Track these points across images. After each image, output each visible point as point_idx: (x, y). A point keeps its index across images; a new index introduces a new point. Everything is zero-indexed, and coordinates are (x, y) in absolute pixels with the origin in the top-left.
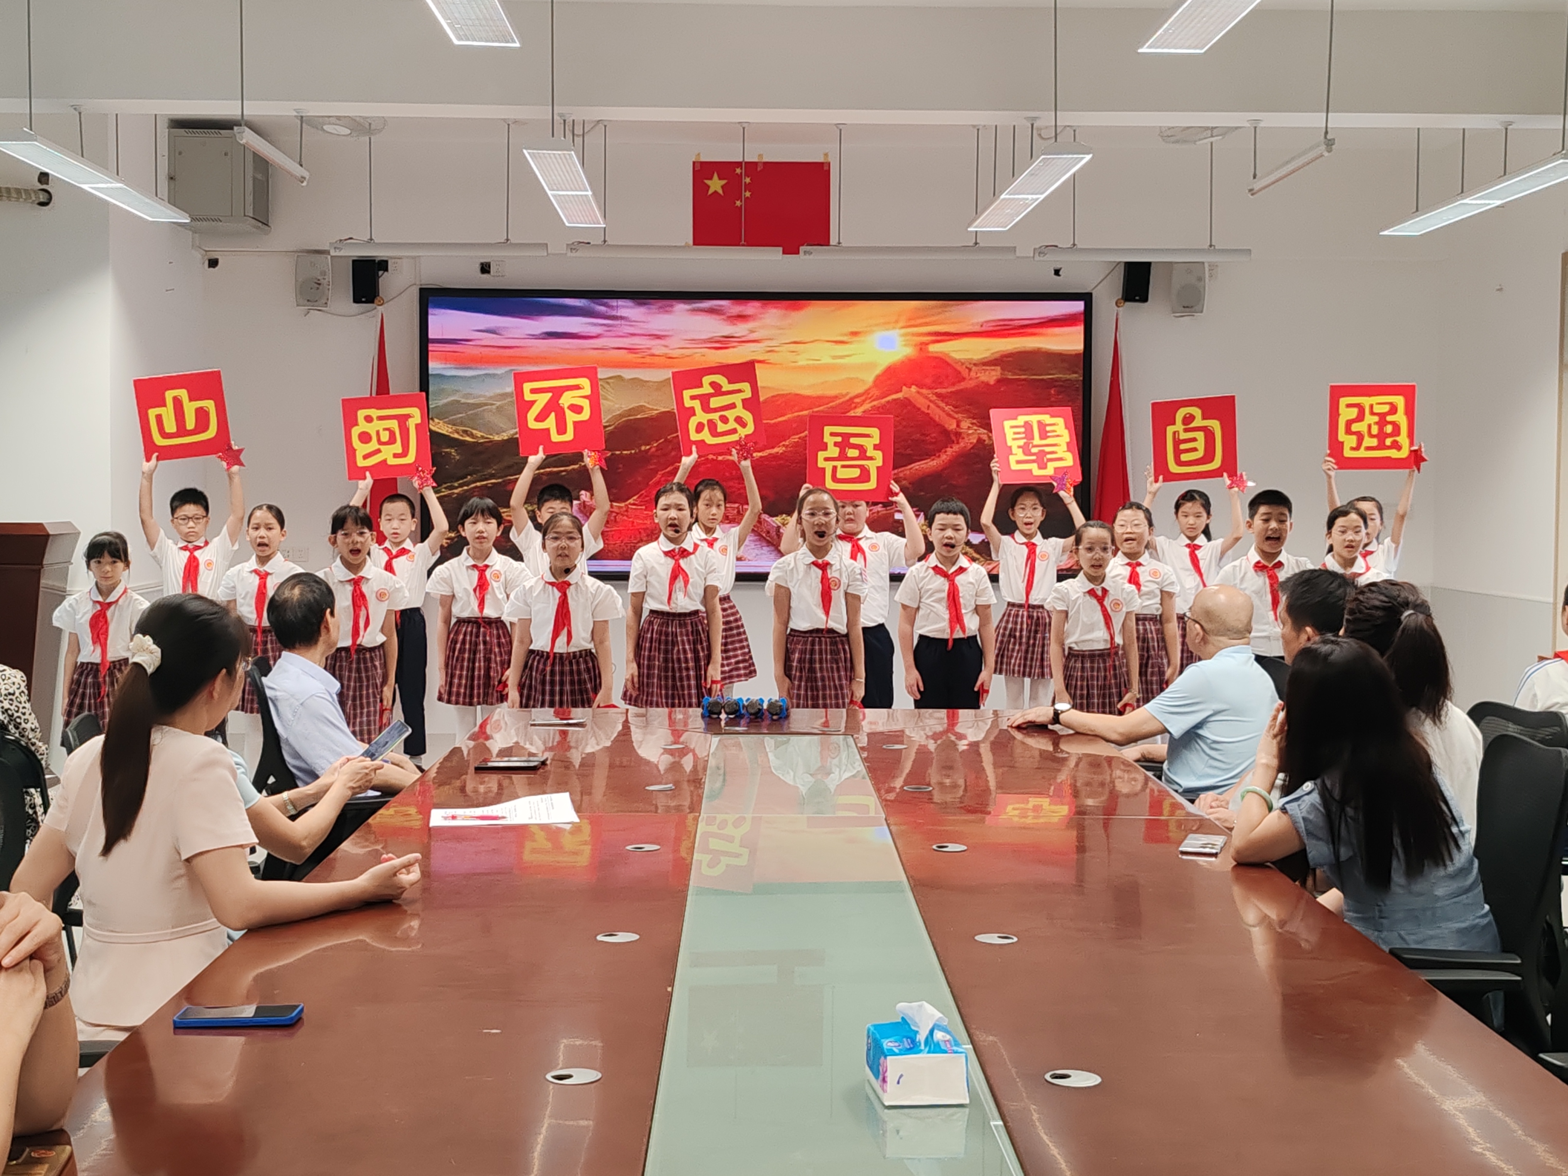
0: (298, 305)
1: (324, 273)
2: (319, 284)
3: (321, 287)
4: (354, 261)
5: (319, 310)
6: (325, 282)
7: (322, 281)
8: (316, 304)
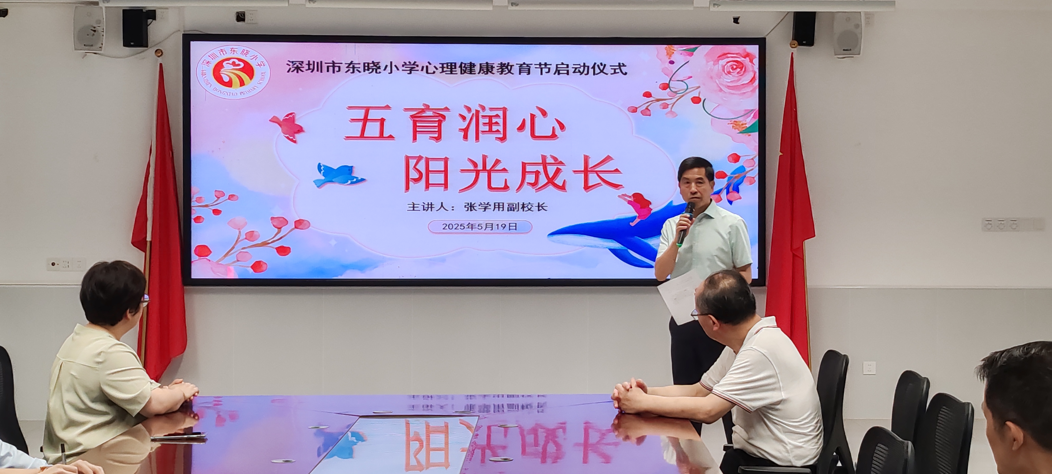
0: (76, 49)
1: (99, 22)
2: (95, 31)
3: (95, 33)
4: (125, 12)
5: (95, 53)
6: (99, 29)
7: (97, 28)
8: (92, 48)
